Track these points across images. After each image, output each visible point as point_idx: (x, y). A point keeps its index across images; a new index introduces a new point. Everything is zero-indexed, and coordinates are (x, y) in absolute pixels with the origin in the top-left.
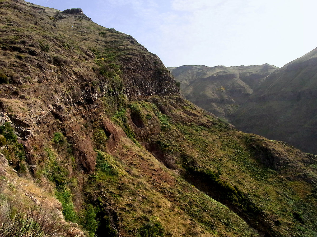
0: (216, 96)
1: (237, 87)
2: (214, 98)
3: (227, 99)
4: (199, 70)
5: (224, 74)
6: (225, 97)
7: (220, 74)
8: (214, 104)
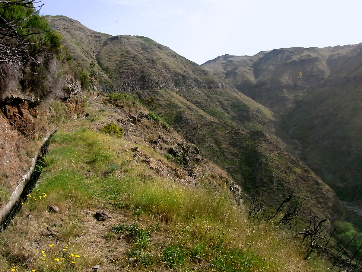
0: (290, 83)
1: (316, 72)
2: (287, 84)
3: (301, 84)
4: (290, 53)
5: (307, 58)
6: (299, 83)
7: (303, 58)
8: (285, 91)
